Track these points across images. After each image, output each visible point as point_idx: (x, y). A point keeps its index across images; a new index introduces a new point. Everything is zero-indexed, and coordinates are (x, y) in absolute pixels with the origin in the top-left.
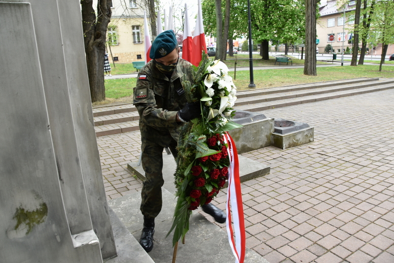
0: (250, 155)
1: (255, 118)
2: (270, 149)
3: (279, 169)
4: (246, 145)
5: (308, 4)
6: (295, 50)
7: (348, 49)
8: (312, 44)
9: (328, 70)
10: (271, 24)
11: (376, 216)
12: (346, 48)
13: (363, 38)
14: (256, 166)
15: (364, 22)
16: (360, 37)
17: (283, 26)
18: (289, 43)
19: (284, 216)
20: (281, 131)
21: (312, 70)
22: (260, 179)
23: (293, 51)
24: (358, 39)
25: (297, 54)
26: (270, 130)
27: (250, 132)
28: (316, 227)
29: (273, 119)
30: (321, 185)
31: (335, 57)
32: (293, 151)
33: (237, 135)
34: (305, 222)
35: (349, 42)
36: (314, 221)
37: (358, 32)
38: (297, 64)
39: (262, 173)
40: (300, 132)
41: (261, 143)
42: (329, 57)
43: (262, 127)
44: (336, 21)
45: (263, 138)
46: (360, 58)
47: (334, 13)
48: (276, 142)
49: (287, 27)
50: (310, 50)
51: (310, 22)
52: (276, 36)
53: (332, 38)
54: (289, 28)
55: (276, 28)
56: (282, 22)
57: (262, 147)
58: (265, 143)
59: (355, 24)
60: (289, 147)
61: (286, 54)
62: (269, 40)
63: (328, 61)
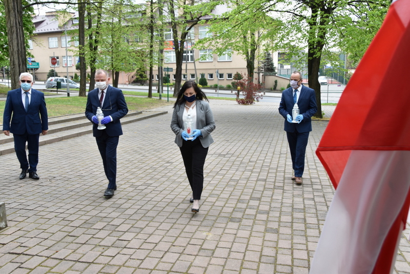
7: (76, 76)
8: (21, 66)
13: (90, 63)
15: (91, 45)
16: (87, 61)
24: (84, 64)
25: (7, 81)
31: (59, 85)
37: (83, 54)
46: (90, 87)
47: (56, 30)
53: (55, 61)
59: (80, 44)
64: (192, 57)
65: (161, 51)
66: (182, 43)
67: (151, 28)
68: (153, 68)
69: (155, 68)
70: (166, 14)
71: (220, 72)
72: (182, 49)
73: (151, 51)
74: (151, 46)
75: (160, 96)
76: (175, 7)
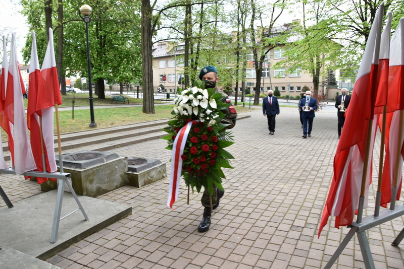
0: (106, 197)
1: (108, 157)
2: (126, 188)
3: (140, 208)
4: (101, 187)
5: (144, 45)
6: (129, 89)
8: (150, 83)
9: (164, 108)
10: (106, 62)
11: (240, 238)
12: (177, 88)
13: (192, 80)
14: (118, 207)
15: (192, 66)
16: (190, 78)
17: (119, 66)
18: (123, 82)
19: (159, 255)
20: (136, 169)
21: (151, 108)
22: (123, 221)
23: (128, 91)
24: (188, 79)
25: (132, 93)
26: (124, 169)
27: (104, 173)
28: (192, 260)
29: (127, 158)
30: (185, 218)
31: (168, 96)
32: (149, 188)
33: (91, 177)
34: (181, 256)
35: (179, 83)
36: (188, 254)
37: (188, 73)
38: (133, 103)
39: (124, 215)
40: (153, 169)
41: (116, 184)
42: (162, 96)
43: (116, 167)
44: (167, 63)
45: (118, 178)
47: (165, 55)
48: (131, 181)
49: (122, 67)
50: (147, 89)
51: (147, 63)
52: (112, 75)
53: (165, 78)
54: (124, 68)
55: (111, 67)
56: (117, 61)
57: (117, 188)
58: (119, 183)
59: (185, 66)
60: (145, 185)
61: (121, 93)
62: (104, 78)
63: (162, 100)
64: (268, 73)
65: (244, 70)
66: (261, 63)
67: (238, 53)
68: (239, 83)
69: (240, 82)
70: (249, 42)
71: (291, 85)
72: (261, 68)
73: (238, 70)
74: (238, 67)
75: (244, 104)
76: (256, 36)
